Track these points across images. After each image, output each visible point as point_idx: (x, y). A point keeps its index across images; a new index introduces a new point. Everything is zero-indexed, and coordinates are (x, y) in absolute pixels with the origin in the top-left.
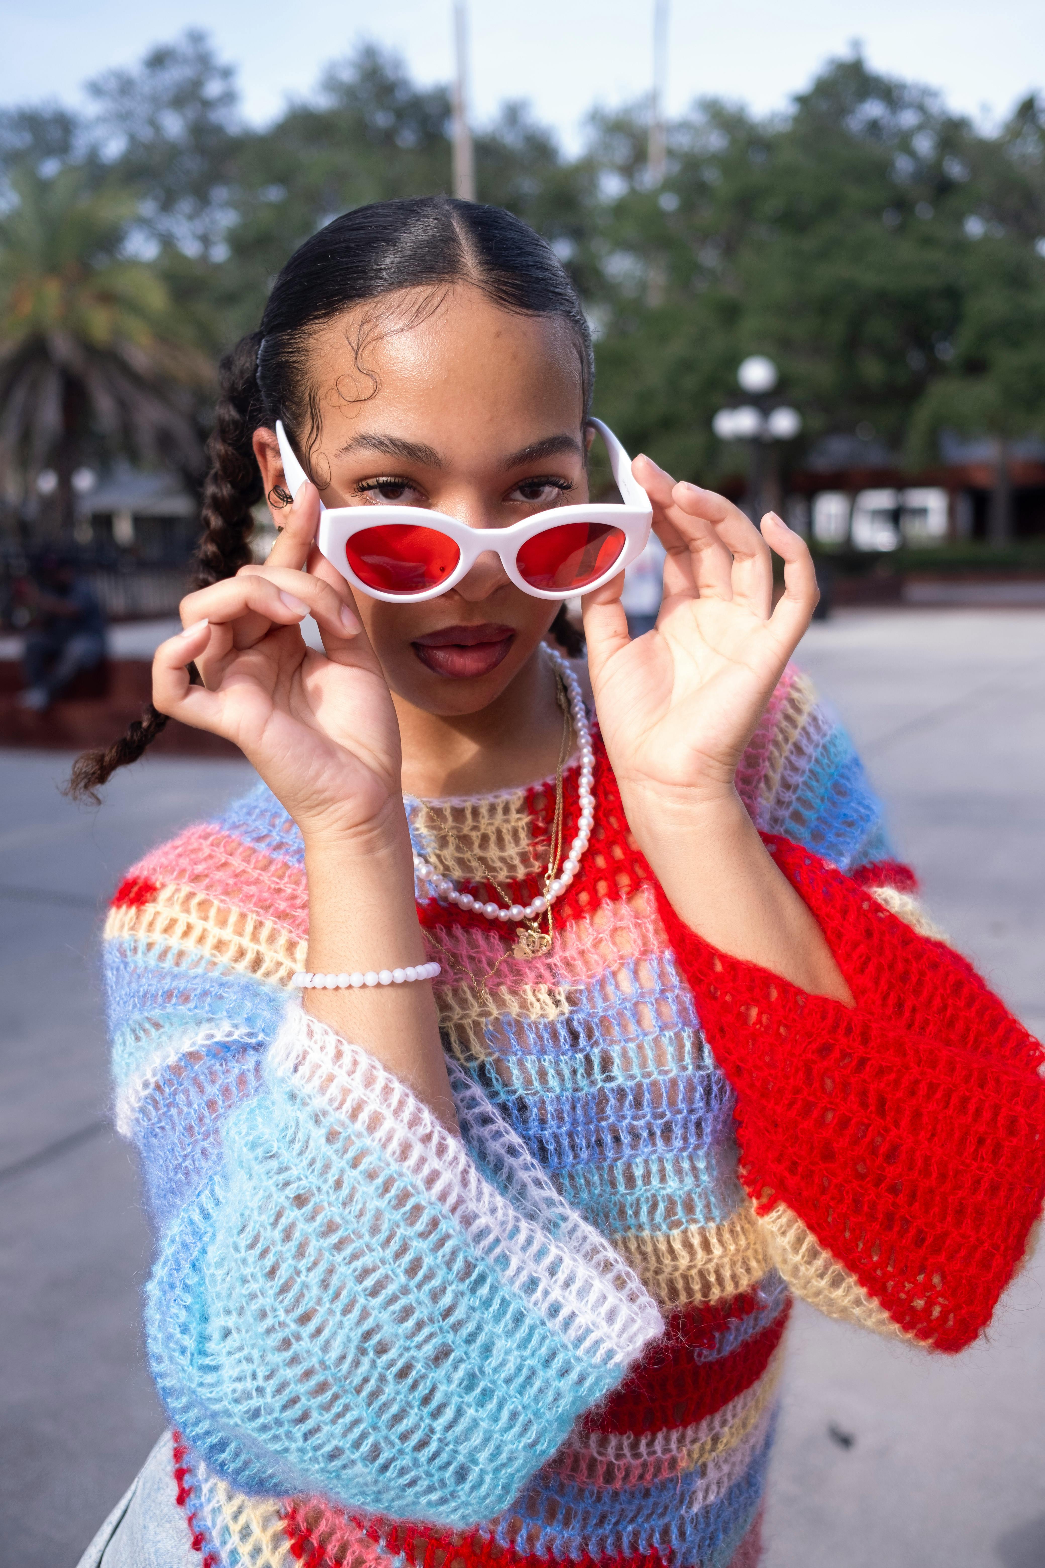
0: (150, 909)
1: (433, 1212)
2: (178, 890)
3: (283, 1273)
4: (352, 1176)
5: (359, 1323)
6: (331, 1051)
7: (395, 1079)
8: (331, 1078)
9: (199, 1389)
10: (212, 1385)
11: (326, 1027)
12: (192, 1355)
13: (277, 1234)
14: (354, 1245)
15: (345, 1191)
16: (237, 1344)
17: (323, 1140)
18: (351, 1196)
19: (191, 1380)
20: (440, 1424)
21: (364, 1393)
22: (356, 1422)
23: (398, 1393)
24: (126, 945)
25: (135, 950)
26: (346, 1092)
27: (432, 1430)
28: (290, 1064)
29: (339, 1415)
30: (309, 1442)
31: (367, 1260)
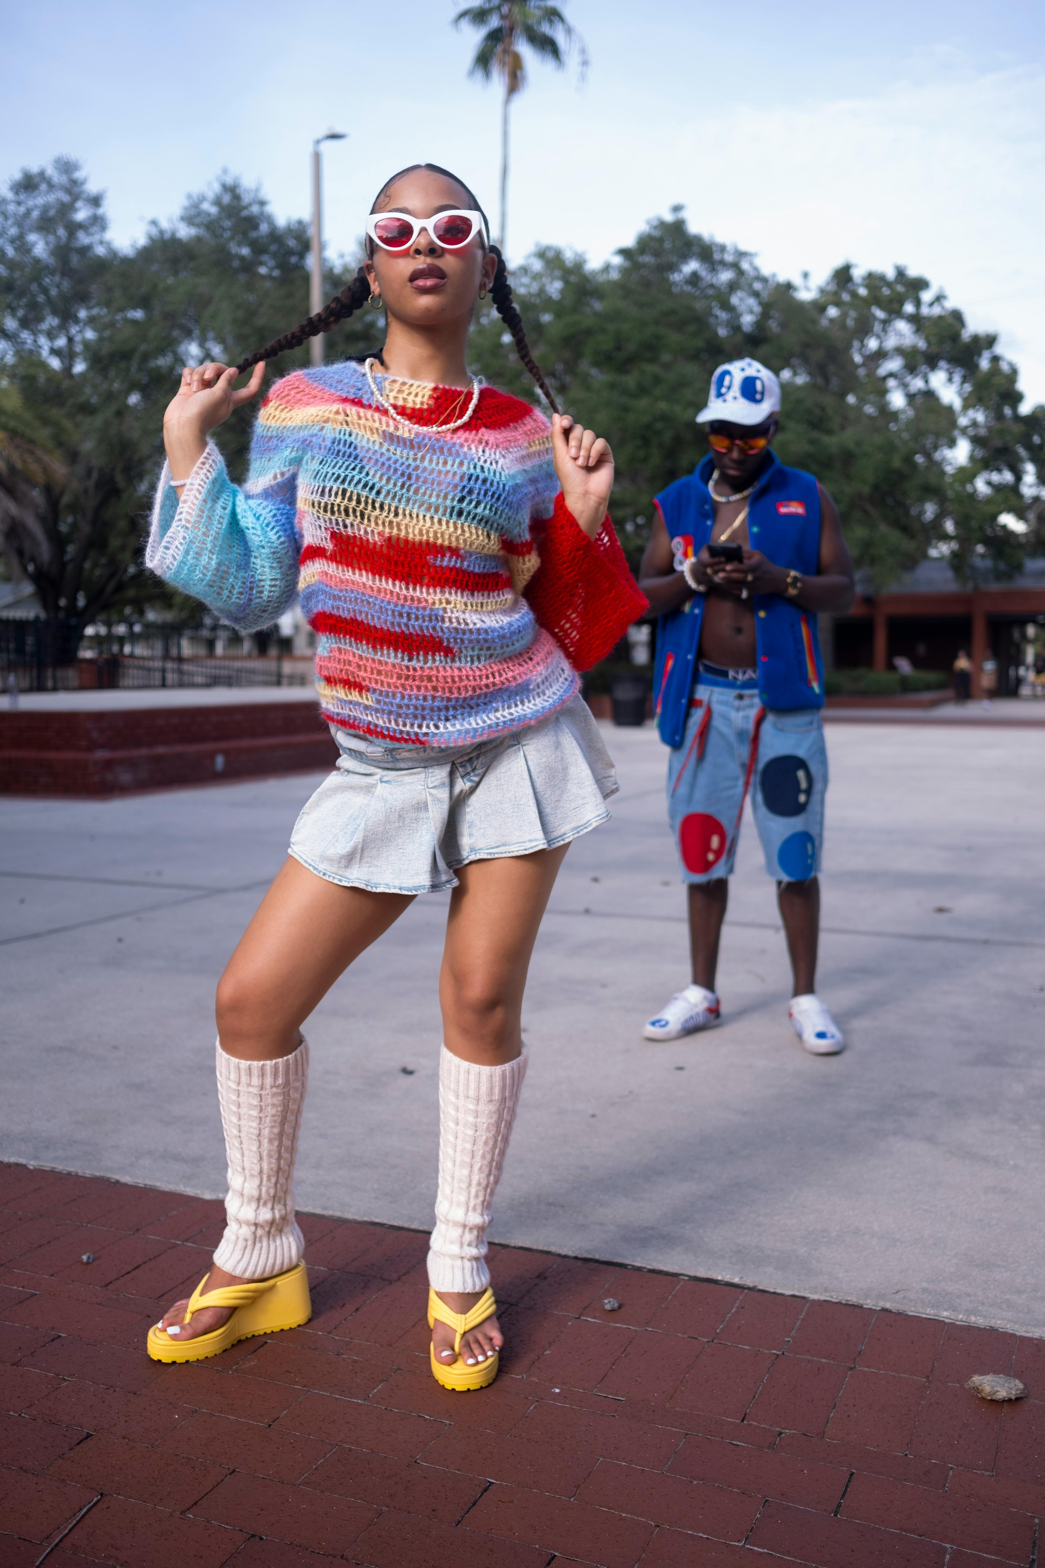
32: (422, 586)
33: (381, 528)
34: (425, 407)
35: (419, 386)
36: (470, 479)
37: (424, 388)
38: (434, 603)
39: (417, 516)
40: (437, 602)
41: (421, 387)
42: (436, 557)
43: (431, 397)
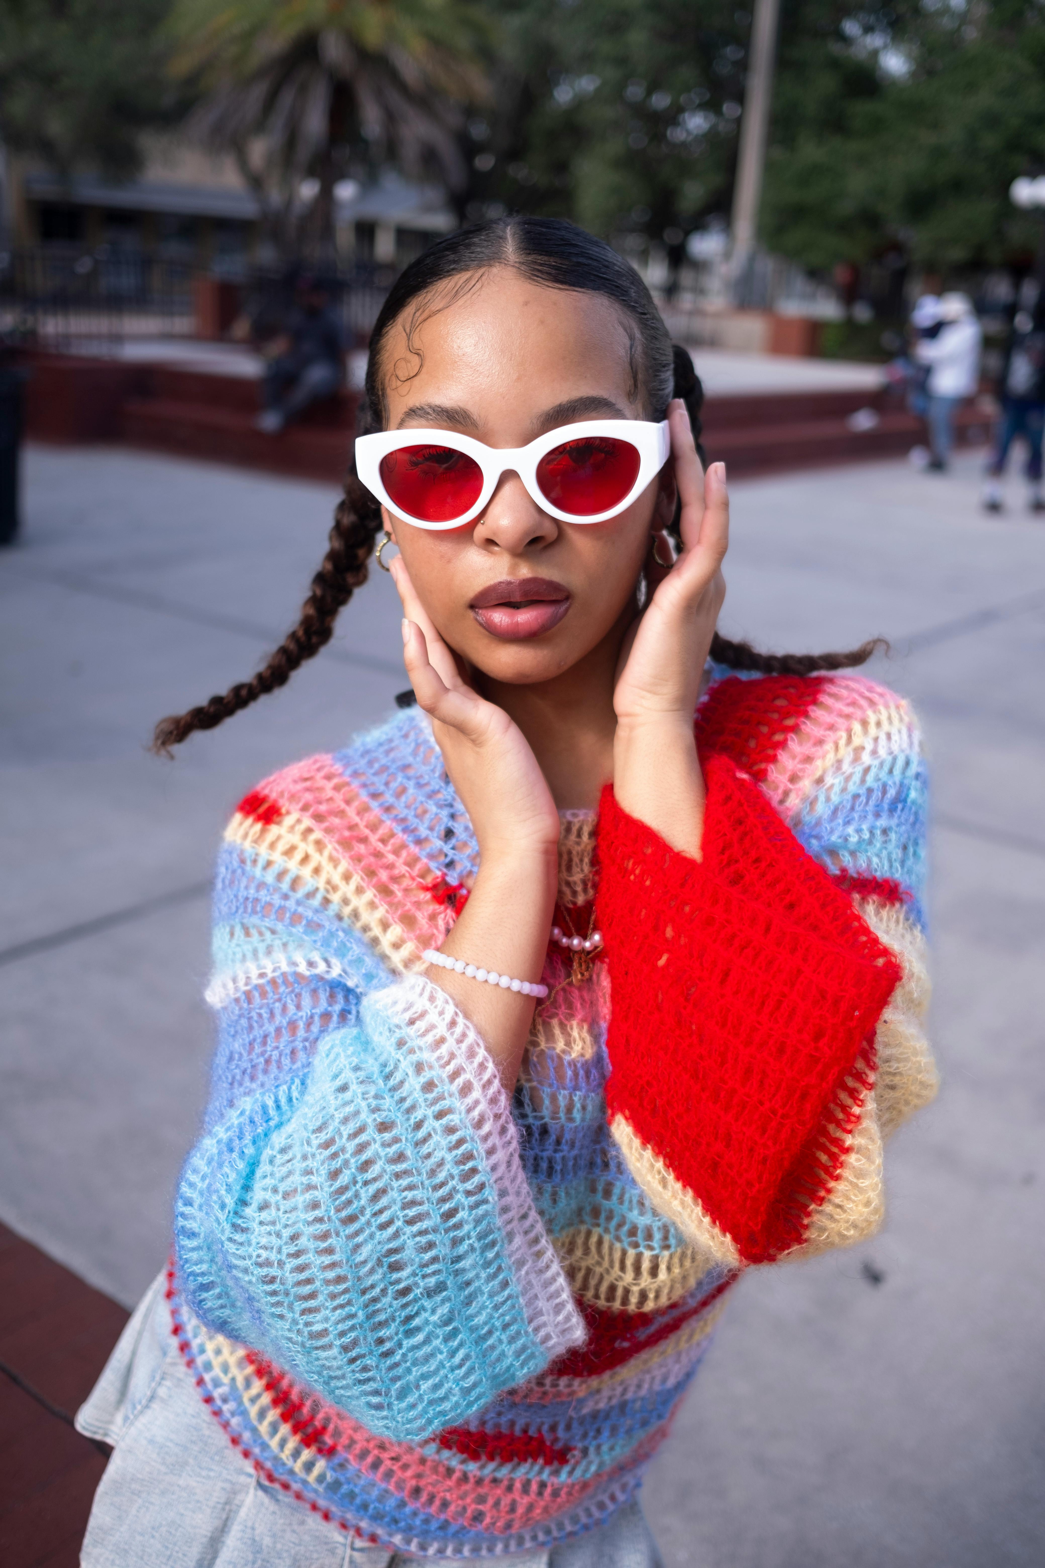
0: (274, 830)
1: (483, 1179)
2: (299, 821)
3: (344, 1179)
4: (431, 1124)
5: (390, 1240)
6: (448, 1017)
7: (491, 1060)
8: (442, 1040)
9: (226, 1242)
10: (241, 1244)
11: (448, 997)
12: (229, 1212)
13: (351, 1146)
14: (411, 1179)
15: (421, 1134)
16: (269, 1219)
17: (418, 1087)
18: (425, 1140)
19: (223, 1231)
20: (407, 1343)
21: (368, 1296)
22: (352, 1316)
23: (390, 1306)
24: (247, 855)
25: (255, 862)
26: (452, 1056)
27: (400, 1345)
28: (407, 1016)
29: (342, 1306)
30: (305, 1317)
31: (418, 1194)
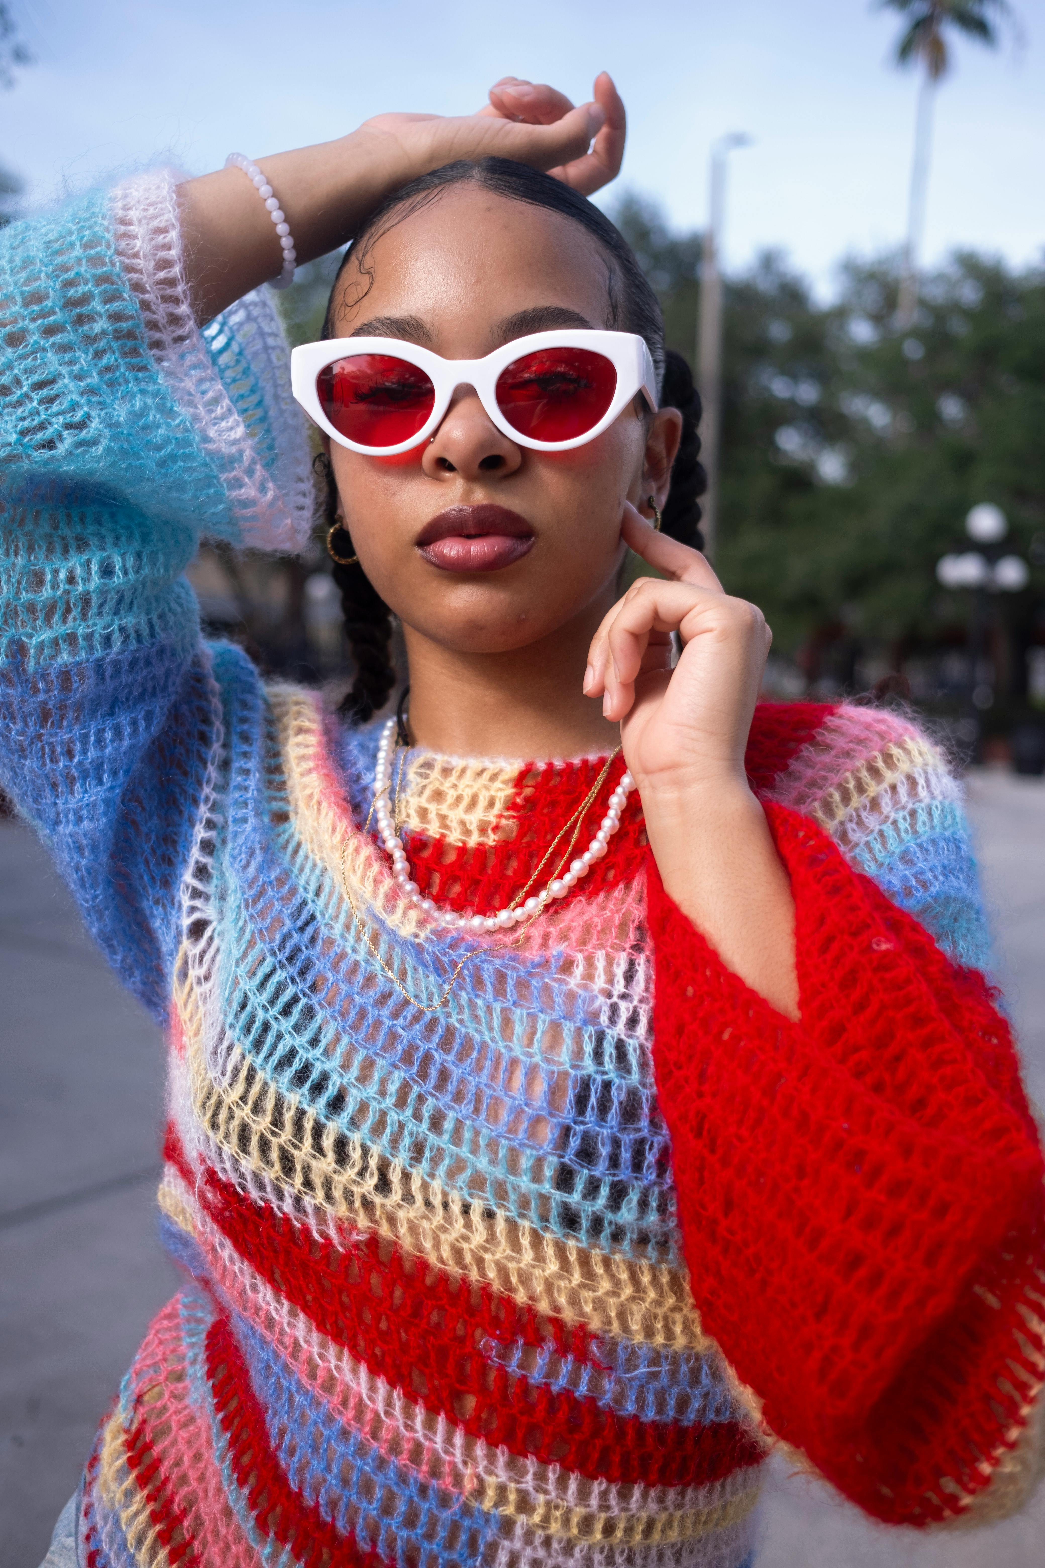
32: (453, 1421)
33: (342, 1209)
34: (491, 839)
35: (480, 773)
36: (581, 1102)
37: (494, 777)
38: (480, 1492)
39: (446, 1205)
40: (491, 1493)
41: (486, 776)
42: (507, 1343)
43: (511, 805)
